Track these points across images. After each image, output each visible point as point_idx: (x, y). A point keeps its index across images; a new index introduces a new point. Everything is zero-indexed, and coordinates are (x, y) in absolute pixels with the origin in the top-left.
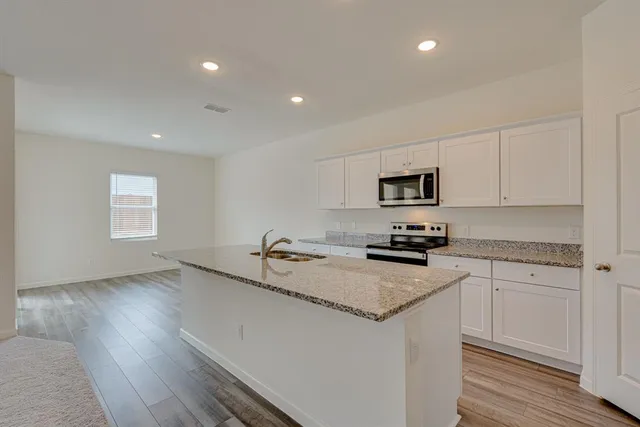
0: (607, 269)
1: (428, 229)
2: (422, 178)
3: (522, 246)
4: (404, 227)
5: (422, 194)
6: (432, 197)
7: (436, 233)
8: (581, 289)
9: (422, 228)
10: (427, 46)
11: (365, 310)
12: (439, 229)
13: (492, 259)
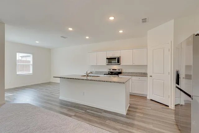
0: (151, 76)
1: (117, 70)
2: (117, 58)
3: (136, 73)
4: (112, 69)
5: (117, 62)
6: (119, 63)
7: (119, 71)
8: (147, 81)
9: (116, 70)
10: (121, 32)
11: (121, 82)
12: (120, 70)
13: (132, 76)
